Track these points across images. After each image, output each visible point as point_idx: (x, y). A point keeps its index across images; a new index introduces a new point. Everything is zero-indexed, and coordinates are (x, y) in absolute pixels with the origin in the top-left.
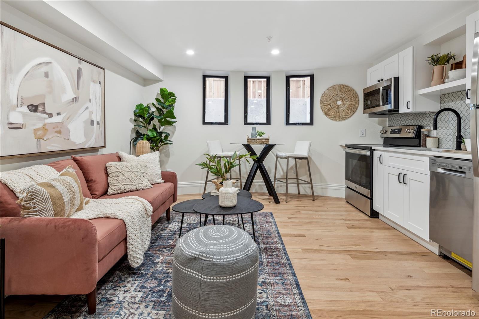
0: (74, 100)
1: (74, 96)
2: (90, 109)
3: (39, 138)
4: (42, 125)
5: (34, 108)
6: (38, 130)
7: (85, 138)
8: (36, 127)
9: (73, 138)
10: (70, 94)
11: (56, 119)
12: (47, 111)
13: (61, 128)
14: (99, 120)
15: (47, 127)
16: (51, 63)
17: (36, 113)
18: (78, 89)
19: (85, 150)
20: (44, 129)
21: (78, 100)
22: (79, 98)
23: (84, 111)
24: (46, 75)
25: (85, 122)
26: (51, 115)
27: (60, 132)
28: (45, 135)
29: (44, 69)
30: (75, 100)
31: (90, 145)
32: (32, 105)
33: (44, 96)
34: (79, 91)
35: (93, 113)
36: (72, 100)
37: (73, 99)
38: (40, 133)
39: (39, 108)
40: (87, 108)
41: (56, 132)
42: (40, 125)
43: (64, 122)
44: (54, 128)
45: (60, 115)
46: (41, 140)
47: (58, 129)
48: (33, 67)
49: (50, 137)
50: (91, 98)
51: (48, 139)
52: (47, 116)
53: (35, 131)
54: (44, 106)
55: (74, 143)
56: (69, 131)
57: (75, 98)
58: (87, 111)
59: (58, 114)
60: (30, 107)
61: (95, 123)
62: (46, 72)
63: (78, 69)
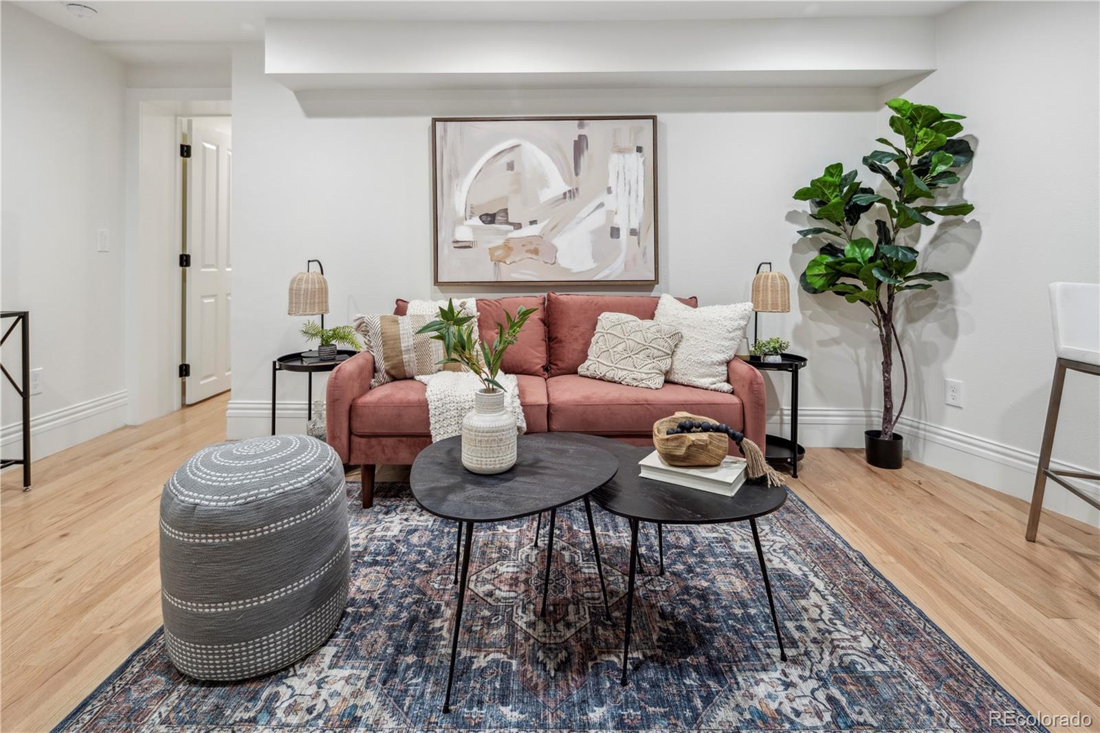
0: (568, 195)
1: (567, 188)
2: (608, 207)
3: (497, 262)
4: (503, 242)
5: (490, 218)
6: (497, 248)
7: (595, 262)
8: (491, 246)
9: (564, 260)
10: (558, 186)
11: (528, 231)
12: (510, 220)
13: (538, 245)
14: (635, 225)
15: (511, 245)
16: (518, 146)
17: (494, 225)
18: (577, 174)
19: (594, 283)
20: (508, 247)
21: (576, 195)
22: (580, 189)
23: (592, 212)
24: (511, 166)
25: (596, 232)
26: (518, 226)
27: (536, 252)
28: (507, 256)
29: (506, 159)
30: (571, 194)
31: (607, 276)
32: (487, 215)
33: (506, 199)
34: (579, 177)
35: (616, 213)
36: (562, 196)
37: (565, 194)
38: (498, 253)
39: (498, 218)
40: (601, 205)
41: (527, 251)
42: (499, 241)
43: (543, 234)
44: (524, 246)
45: (536, 223)
46: (501, 263)
47: (532, 247)
48: (488, 161)
49: (517, 259)
50: (612, 183)
51: (514, 262)
52: (512, 228)
53: (492, 250)
54: (507, 214)
55: (567, 271)
56: (555, 250)
57: (570, 191)
58: (602, 211)
59: (533, 222)
60: (484, 218)
61: (624, 233)
62: (509, 162)
63: (577, 139)
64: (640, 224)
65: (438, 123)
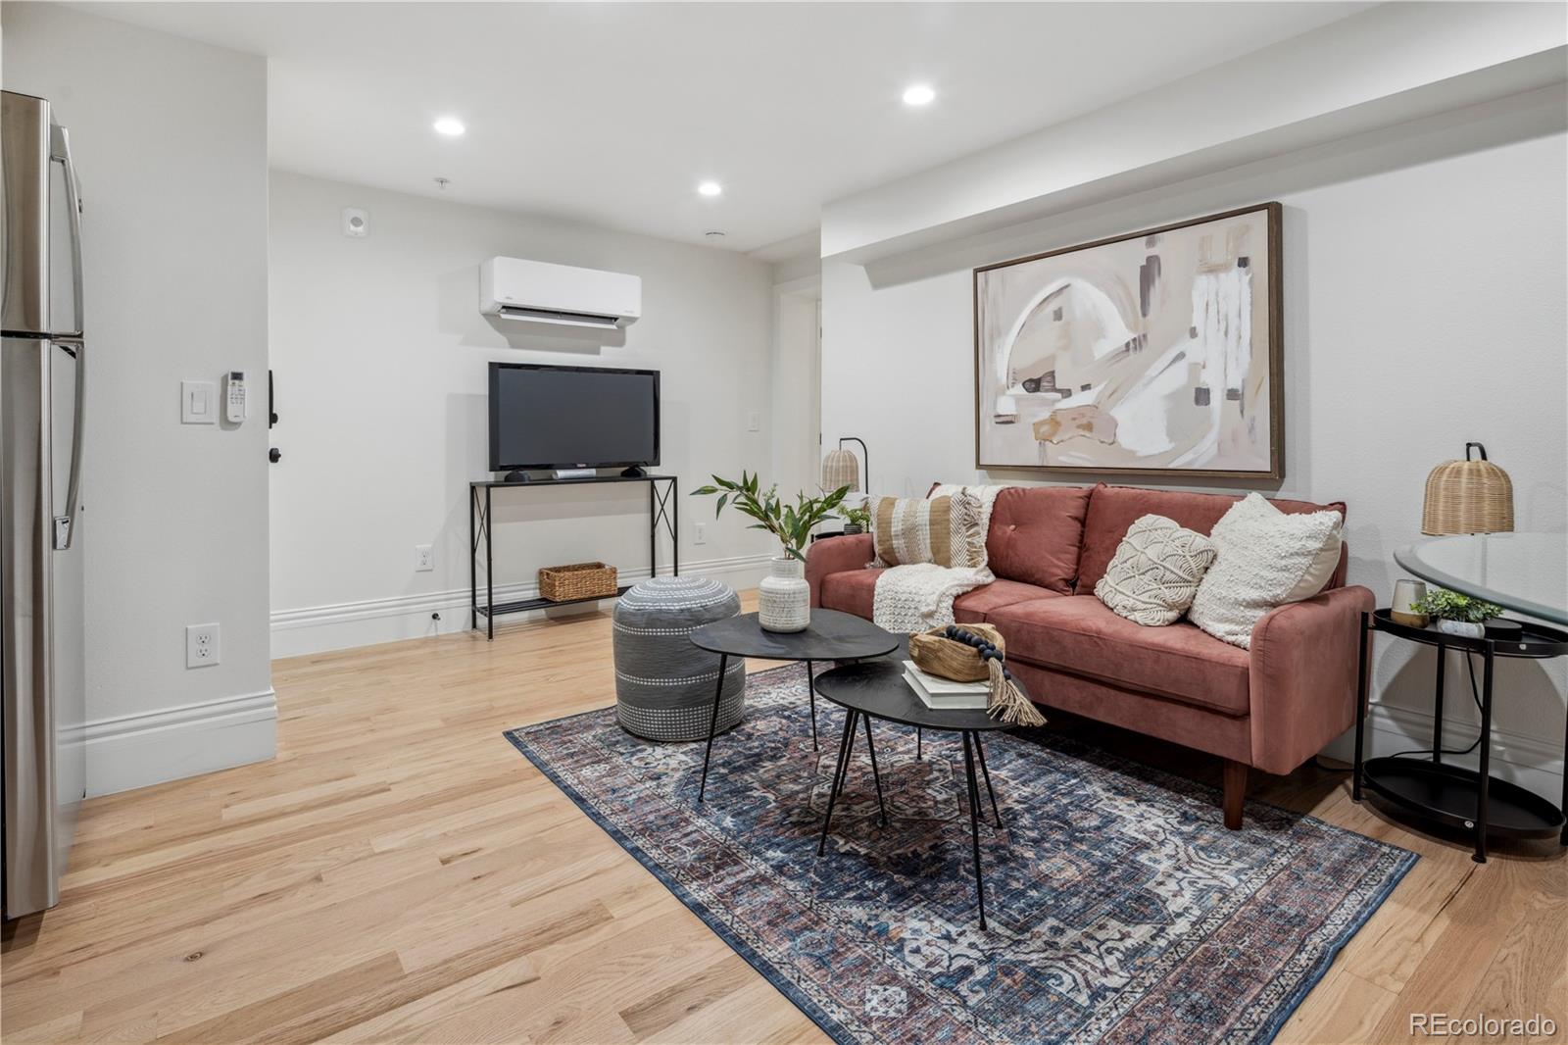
0: (1132, 345)
1: (1129, 336)
2: (1190, 358)
3: (1044, 440)
4: (1049, 414)
5: (1034, 385)
6: (1042, 423)
7: (1170, 442)
8: (1036, 420)
9: (1126, 439)
10: (1119, 333)
11: (1080, 399)
12: (1058, 386)
13: (1092, 417)
14: (1235, 382)
15: (1059, 419)
16: (1067, 286)
17: (1038, 393)
18: (1144, 314)
19: (1168, 473)
20: (1054, 422)
21: (1144, 344)
22: (1148, 336)
23: (1169, 366)
24: (1058, 315)
25: (1173, 397)
26: (1067, 393)
27: (1089, 427)
28: (1054, 433)
29: (1053, 306)
30: (1137, 344)
31: (1189, 463)
32: (1031, 380)
33: (1053, 358)
34: (1148, 317)
35: (1204, 367)
36: (1124, 349)
37: (1128, 345)
38: (1044, 429)
39: (1044, 384)
40: (1181, 356)
41: (1079, 427)
42: (1045, 414)
43: (1098, 403)
44: (1074, 419)
45: (1090, 389)
46: (1047, 443)
47: (1084, 421)
48: (1032, 311)
49: (1065, 437)
50: (1197, 320)
51: (1062, 441)
52: (1059, 395)
53: (1037, 426)
54: (1054, 377)
55: (1132, 453)
56: (1114, 424)
57: (1134, 340)
58: (1182, 364)
59: (1086, 387)
60: (1028, 385)
61: (1217, 398)
62: (1056, 309)
63: (1144, 263)
64: (1243, 381)
65: (979, 274)
